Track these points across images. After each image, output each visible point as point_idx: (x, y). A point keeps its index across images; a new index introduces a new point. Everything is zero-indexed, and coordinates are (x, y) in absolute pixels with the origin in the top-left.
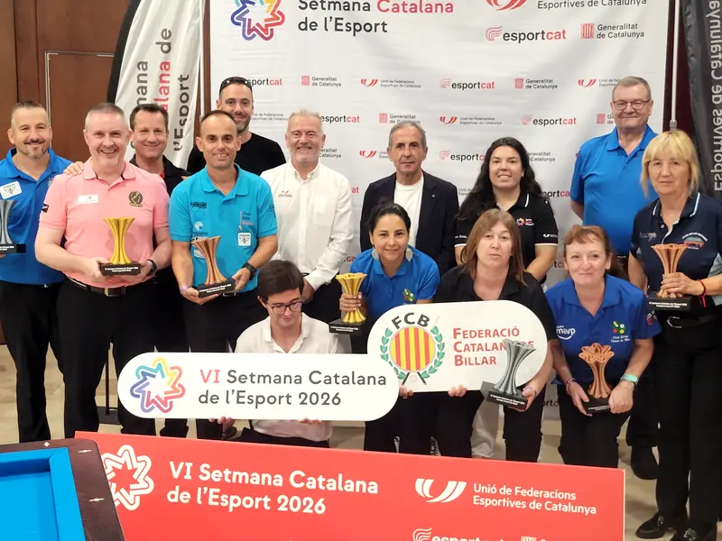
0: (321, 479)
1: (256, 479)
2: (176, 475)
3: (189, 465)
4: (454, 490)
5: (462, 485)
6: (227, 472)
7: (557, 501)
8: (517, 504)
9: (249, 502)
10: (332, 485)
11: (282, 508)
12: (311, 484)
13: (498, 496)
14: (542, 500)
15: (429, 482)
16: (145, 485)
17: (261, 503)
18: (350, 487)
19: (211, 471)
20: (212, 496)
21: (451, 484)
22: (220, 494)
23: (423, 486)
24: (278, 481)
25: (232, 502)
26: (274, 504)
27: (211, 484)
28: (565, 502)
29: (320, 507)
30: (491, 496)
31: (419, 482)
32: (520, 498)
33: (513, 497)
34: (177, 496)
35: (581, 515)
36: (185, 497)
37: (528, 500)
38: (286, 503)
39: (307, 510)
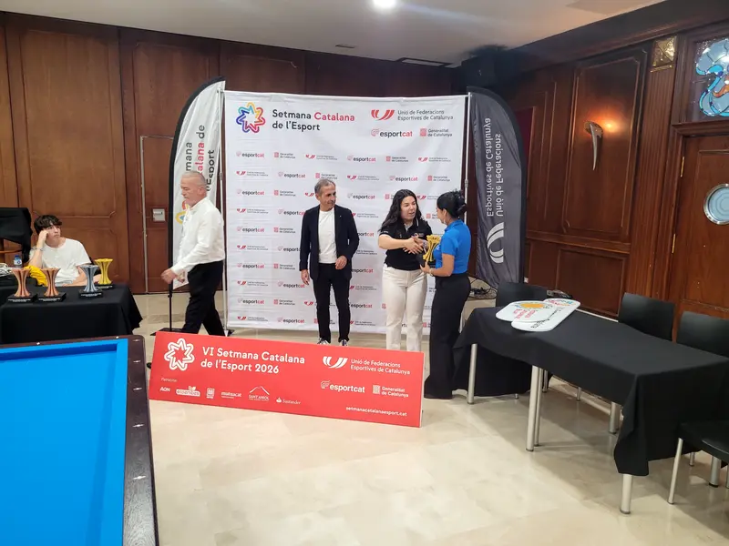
0: (277, 356)
1: (245, 356)
2: (206, 353)
3: (212, 348)
4: (342, 362)
5: (346, 360)
6: (231, 352)
7: (391, 368)
8: (372, 369)
9: (241, 367)
10: (282, 359)
11: (258, 370)
12: (272, 358)
13: (363, 365)
14: (384, 367)
15: (330, 358)
16: (190, 359)
17: (247, 368)
18: (291, 360)
19: (223, 351)
20: (223, 364)
21: (341, 359)
22: (227, 363)
23: (327, 360)
24: (256, 357)
25: (233, 367)
26: (253, 368)
27: (223, 358)
28: (395, 368)
29: (276, 371)
30: (359, 365)
31: (325, 358)
32: (373, 366)
33: (370, 366)
34: (207, 364)
35: (402, 375)
36: (210, 365)
37: (377, 367)
38: (259, 368)
39: (270, 371)
